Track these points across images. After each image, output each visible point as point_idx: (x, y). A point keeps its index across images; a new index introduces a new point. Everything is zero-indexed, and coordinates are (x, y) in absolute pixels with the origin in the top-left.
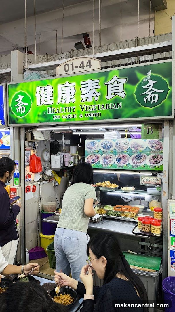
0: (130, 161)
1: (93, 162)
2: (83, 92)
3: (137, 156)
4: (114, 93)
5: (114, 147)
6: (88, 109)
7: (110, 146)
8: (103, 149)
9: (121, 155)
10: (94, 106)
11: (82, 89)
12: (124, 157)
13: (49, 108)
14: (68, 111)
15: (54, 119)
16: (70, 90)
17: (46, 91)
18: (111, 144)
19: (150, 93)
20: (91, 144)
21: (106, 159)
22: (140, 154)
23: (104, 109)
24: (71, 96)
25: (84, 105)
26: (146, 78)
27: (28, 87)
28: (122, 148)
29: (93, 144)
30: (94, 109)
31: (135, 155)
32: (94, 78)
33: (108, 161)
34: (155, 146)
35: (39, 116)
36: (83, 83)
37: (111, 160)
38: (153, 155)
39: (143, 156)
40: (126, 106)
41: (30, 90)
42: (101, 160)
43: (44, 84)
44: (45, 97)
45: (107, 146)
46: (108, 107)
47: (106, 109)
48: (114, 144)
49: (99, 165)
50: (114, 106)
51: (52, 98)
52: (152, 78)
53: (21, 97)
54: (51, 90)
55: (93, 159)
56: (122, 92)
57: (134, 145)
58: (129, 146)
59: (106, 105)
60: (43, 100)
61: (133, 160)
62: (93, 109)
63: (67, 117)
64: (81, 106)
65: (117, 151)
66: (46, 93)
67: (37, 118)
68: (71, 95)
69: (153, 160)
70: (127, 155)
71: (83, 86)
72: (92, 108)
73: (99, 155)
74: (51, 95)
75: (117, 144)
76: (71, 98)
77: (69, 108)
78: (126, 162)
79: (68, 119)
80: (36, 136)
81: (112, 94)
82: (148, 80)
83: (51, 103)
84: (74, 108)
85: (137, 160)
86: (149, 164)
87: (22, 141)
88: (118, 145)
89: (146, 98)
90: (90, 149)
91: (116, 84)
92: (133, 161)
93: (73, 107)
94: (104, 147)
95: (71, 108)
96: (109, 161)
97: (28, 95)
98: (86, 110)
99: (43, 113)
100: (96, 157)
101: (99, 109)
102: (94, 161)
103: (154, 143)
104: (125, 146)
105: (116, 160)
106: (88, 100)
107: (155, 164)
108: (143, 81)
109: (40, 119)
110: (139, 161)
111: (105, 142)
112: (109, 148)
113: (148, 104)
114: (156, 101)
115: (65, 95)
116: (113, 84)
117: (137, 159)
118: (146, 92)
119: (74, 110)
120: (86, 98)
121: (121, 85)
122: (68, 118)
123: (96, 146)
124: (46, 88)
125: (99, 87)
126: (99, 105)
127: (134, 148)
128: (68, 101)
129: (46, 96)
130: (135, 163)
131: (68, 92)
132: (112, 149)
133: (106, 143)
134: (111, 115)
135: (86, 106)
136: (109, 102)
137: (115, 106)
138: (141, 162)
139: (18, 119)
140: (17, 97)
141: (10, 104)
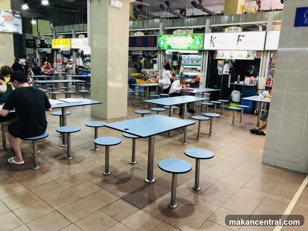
0: (195, 63)
1: (184, 63)
5: (191, 58)
8: (187, 58)
9: (193, 60)
12: (193, 61)
13: (170, 44)
15: (172, 48)
17: (170, 39)
18: (190, 56)
27: (165, 37)
29: (184, 57)
31: (196, 61)
37: (190, 62)
41: (165, 38)
42: (187, 62)
43: (169, 36)
49: (186, 64)
51: (172, 41)
52: (198, 38)
53: (162, 40)
54: (172, 39)
56: (191, 41)
59: (186, 45)
67: (167, 47)
73: (186, 60)
80: (166, 53)
87: (162, 55)
89: (196, 44)
94: (188, 58)
99: (169, 46)
114: (199, 45)
118: (196, 42)
122: (176, 48)
132: (190, 59)
139: (161, 47)
140: (161, 40)
141: (159, 42)
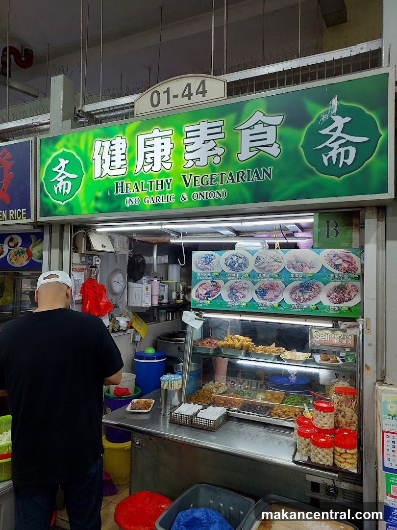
0: (286, 297)
1: (208, 297)
2: (189, 148)
3: (301, 286)
4: (255, 147)
5: (251, 267)
6: (198, 183)
7: (244, 264)
8: (227, 270)
9: (268, 281)
10: (211, 175)
11: (186, 141)
12: (272, 287)
13: (117, 183)
14: (157, 189)
15: (128, 205)
16: (162, 144)
17: (112, 148)
18: (245, 259)
19: (335, 145)
20: (204, 259)
21: (235, 291)
22: (308, 281)
23: (233, 182)
24: (164, 156)
25: (191, 175)
26: (326, 112)
27: (78, 141)
28: (268, 268)
29: (208, 261)
30: (211, 184)
31: (297, 283)
32: (211, 118)
33: (238, 294)
34: (341, 265)
35: (97, 199)
36: (188, 129)
37: (245, 293)
38: (337, 283)
39: (315, 287)
40: (281, 175)
41: (82, 146)
42: (224, 294)
43: (109, 135)
44: (111, 161)
45: (237, 264)
46: (241, 177)
47: (238, 181)
48: (252, 260)
49: (221, 304)
50: (255, 175)
51: (124, 162)
52: (342, 112)
53: (63, 162)
54: (124, 146)
55: (208, 290)
56: (272, 145)
57: (294, 263)
58: (284, 265)
59: (238, 173)
60: (106, 166)
61: (291, 293)
62: (209, 183)
63: (155, 201)
64: (184, 176)
65: (258, 274)
66: (113, 153)
67: (93, 204)
68: (162, 154)
69: (335, 294)
70: (279, 282)
71: (189, 135)
72: (207, 181)
73: (220, 282)
74: (124, 157)
75: (258, 259)
76: (165, 162)
77: (160, 182)
78: (277, 297)
79: (156, 205)
81: (252, 149)
82: (333, 117)
83: (122, 171)
84: (169, 181)
85: (301, 294)
86: (327, 302)
88: (262, 260)
89: (326, 155)
90: (203, 269)
91: (259, 128)
92: (293, 296)
93: (167, 180)
94: (231, 266)
95: (162, 181)
96: (242, 296)
97: (77, 157)
98: (195, 185)
99: (106, 193)
100: (214, 286)
101: (222, 183)
102: (210, 295)
103: (338, 259)
104: (275, 263)
105: (256, 292)
106: (198, 163)
107: (340, 302)
108: (319, 118)
109: (99, 205)
110: (306, 296)
111: (234, 255)
112: (242, 267)
113: (333, 169)
114: (349, 162)
115: (151, 155)
116: (253, 127)
117: (301, 291)
118: (327, 143)
119: (169, 184)
120: (195, 161)
121: (271, 131)
122: (155, 203)
123: (215, 264)
124: (113, 142)
125: (222, 135)
126: (222, 174)
127: (294, 268)
128: (157, 167)
129: (113, 158)
130: (296, 300)
131: (157, 148)
132: (248, 270)
133: (235, 258)
134: (247, 194)
135: (195, 177)
136: (244, 167)
137: (257, 174)
138: (311, 298)
139: (55, 206)
140: (56, 162)
141: (42, 176)
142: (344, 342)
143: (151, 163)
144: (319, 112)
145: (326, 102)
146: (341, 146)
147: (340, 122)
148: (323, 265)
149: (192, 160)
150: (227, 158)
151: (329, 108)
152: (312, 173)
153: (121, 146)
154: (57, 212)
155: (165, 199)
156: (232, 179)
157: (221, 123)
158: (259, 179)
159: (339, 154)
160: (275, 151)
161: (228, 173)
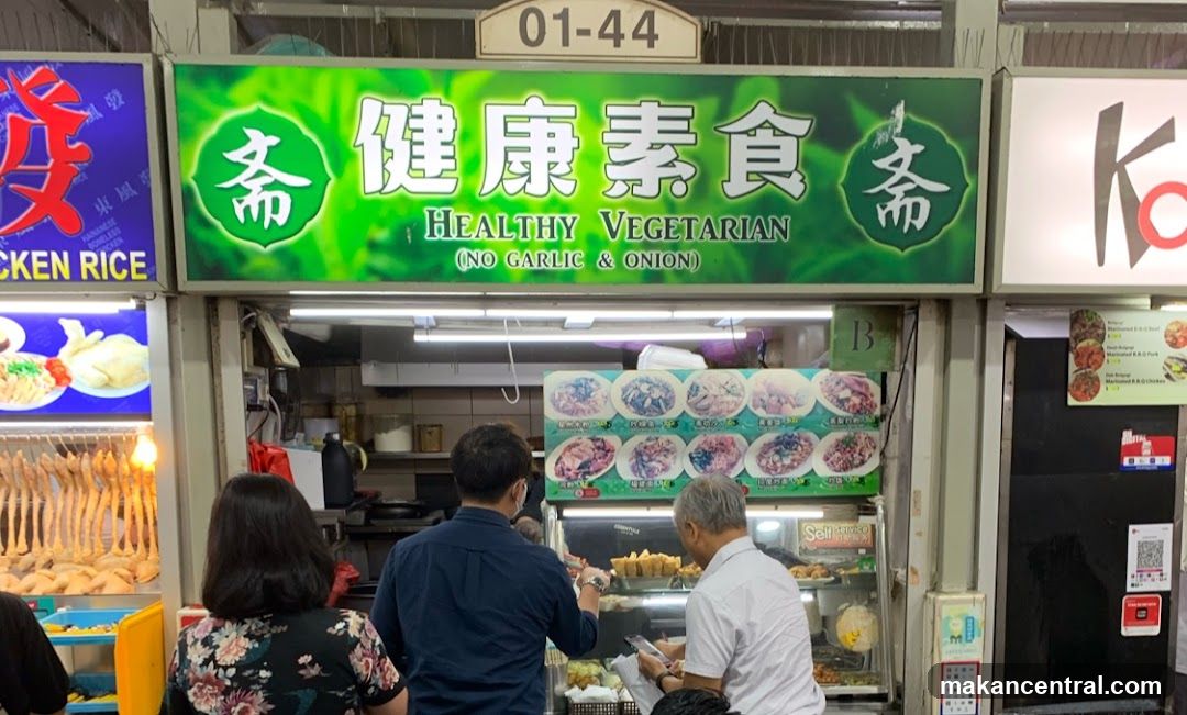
0: (750, 462)
1: (585, 474)
2: (617, 155)
3: (778, 442)
4: (758, 173)
5: (680, 406)
6: (639, 232)
7: (665, 401)
8: (629, 414)
9: (713, 437)
10: (668, 220)
11: (610, 137)
12: (723, 447)
13: (431, 213)
14: (540, 236)
15: (464, 268)
16: (551, 135)
17: (414, 123)
18: (667, 389)
19: (898, 191)
20: (572, 390)
21: (645, 458)
22: (790, 431)
23: (714, 237)
24: (556, 164)
25: (622, 214)
26: (885, 128)
28: (714, 408)
29: (582, 393)
30: (667, 237)
31: (769, 437)
32: (668, 96)
33: (653, 464)
34: (848, 399)
35: (373, 246)
36: (612, 111)
37: (669, 460)
38: (841, 434)
39: (802, 442)
40: (805, 235)
42: (623, 465)
43: (403, 89)
44: (412, 157)
45: (648, 401)
46: (731, 231)
47: (724, 237)
48: (680, 390)
49: (616, 486)
50: (758, 229)
51: (450, 164)
52: (911, 133)
53: (260, 142)
54: (448, 124)
55: (586, 458)
56: (791, 174)
57: (765, 398)
58: (746, 400)
59: (724, 221)
60: (398, 167)
61: (760, 457)
62: (663, 234)
63: (535, 263)
64: (606, 215)
65: (696, 421)
66: (417, 137)
67: (362, 257)
68: (553, 157)
69: (838, 454)
70: (738, 437)
71: (616, 124)
72: (659, 232)
73: (613, 440)
74: (449, 151)
75: (694, 390)
76: (557, 176)
77: (546, 222)
78: (732, 465)
79: (537, 273)
81: (752, 177)
82: (897, 140)
83: (446, 186)
84: (569, 222)
85: (777, 458)
86: (823, 471)
88: (702, 393)
89: (883, 207)
90: (571, 413)
91: (765, 137)
92: (764, 462)
93: (564, 219)
94: (637, 404)
95: (552, 219)
96: (660, 466)
97: (306, 132)
98: (631, 237)
99: (400, 234)
100: (599, 448)
101: (689, 237)
102: (592, 469)
103: (843, 389)
104: (729, 398)
105: (692, 459)
106: (637, 190)
107: (845, 469)
108: (873, 137)
109: (382, 262)
110: (787, 461)
111: (642, 381)
112: (659, 406)
113: (893, 233)
114: (920, 224)
115: (525, 156)
116: (752, 133)
117: (778, 452)
118: (884, 186)
119: (569, 229)
120: (630, 184)
121: (788, 146)
122: (536, 267)
123: (601, 402)
124: (416, 110)
125: (690, 138)
126: (690, 221)
127: (764, 408)
128: (538, 186)
129: (417, 150)
130: (768, 470)
131: (538, 142)
132: (673, 414)
133: (644, 388)
134: (742, 266)
135: (631, 220)
136: (736, 210)
137: (762, 228)
138: (795, 464)
142: (855, 538)
143: (523, 175)
144: (873, 127)
145: (886, 112)
146: (908, 194)
147: (906, 150)
148: (817, 401)
149: (624, 181)
150: (702, 187)
151: (890, 121)
152: (859, 235)
153: (440, 124)
154: (245, 270)
155: (560, 259)
156: (712, 231)
157: (687, 112)
158: (764, 237)
159: (903, 209)
160: (794, 186)
161: (702, 217)
